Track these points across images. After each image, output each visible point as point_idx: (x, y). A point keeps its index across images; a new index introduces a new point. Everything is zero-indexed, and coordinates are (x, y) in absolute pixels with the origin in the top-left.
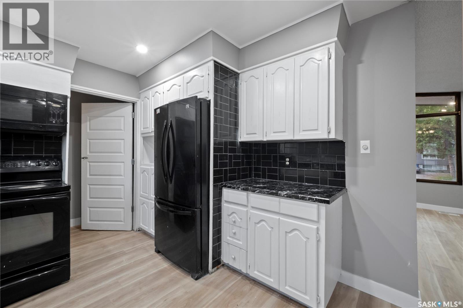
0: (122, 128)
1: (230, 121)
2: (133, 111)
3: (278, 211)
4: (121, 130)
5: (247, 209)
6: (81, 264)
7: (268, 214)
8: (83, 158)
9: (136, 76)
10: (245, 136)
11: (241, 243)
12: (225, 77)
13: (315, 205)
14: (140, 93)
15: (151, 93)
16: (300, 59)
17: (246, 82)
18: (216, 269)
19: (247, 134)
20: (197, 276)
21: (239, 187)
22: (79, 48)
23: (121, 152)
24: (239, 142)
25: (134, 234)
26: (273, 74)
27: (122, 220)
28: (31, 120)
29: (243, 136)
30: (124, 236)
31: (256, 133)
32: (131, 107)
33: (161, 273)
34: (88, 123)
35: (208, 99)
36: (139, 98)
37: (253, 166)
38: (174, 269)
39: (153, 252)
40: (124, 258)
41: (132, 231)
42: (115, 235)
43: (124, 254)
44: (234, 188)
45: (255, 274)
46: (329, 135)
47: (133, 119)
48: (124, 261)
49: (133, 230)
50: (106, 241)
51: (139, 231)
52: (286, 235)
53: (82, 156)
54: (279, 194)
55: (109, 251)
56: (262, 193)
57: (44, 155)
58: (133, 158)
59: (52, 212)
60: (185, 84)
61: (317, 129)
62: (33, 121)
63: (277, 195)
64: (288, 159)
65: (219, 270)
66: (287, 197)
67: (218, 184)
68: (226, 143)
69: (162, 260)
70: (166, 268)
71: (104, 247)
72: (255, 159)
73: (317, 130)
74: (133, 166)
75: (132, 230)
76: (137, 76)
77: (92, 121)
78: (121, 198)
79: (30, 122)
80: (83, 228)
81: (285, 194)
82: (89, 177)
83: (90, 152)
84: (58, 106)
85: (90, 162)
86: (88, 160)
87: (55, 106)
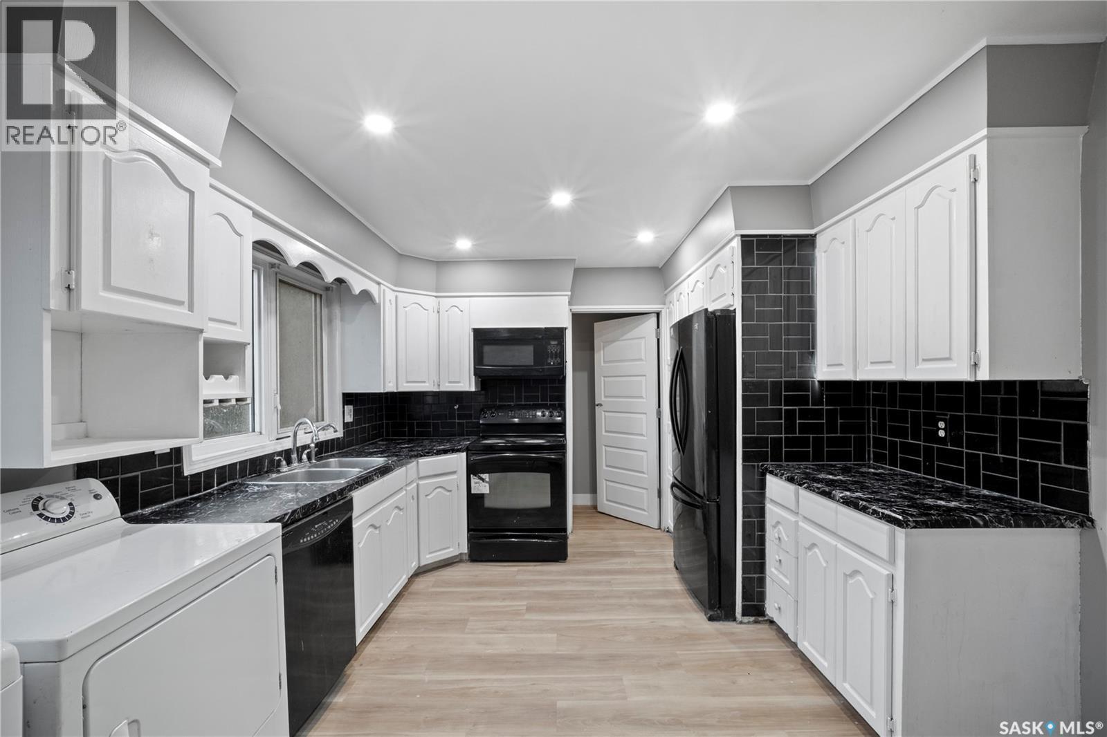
0: (643, 358)
1: (788, 341)
2: (658, 327)
3: (834, 531)
4: (641, 360)
5: (798, 519)
6: (582, 550)
7: (821, 533)
8: (597, 405)
9: (658, 267)
10: (825, 369)
11: (788, 582)
12: (772, 256)
13: (885, 527)
14: (666, 295)
15: (675, 294)
16: (915, 192)
17: (825, 252)
18: (751, 620)
19: (828, 365)
20: (711, 615)
21: (782, 475)
22: (575, 260)
23: (641, 397)
24: (819, 381)
25: (659, 534)
26: (868, 231)
27: (645, 508)
28: (532, 364)
29: (824, 370)
30: (645, 533)
31: (841, 365)
32: (654, 319)
33: (667, 594)
34: (602, 352)
35: (732, 309)
36: (664, 304)
37: (871, 435)
38: (687, 595)
39: (671, 565)
40: (629, 560)
41: (659, 531)
42: (636, 529)
43: (633, 555)
44: (776, 475)
45: (805, 646)
46: (978, 372)
47: (658, 340)
48: (629, 563)
49: (660, 529)
50: (618, 533)
51: (668, 531)
52: (846, 582)
53: (596, 403)
54: (832, 495)
55: (617, 546)
56: (811, 490)
57: (549, 403)
58: (659, 407)
59: (548, 473)
60: (708, 279)
61: (948, 356)
62: (535, 365)
63: (830, 498)
64: (941, 424)
65: (759, 626)
66: (843, 503)
67: (756, 464)
68: (776, 385)
69: (677, 579)
70: (676, 590)
71: (614, 539)
72: (874, 419)
73: (949, 359)
74: (659, 419)
75: (658, 529)
76: (660, 267)
77: (605, 349)
78: (643, 473)
79: (532, 366)
80: (599, 510)
81: (841, 498)
82: (604, 433)
83: (606, 397)
84: (556, 343)
85: (604, 411)
86: (603, 408)
87: (553, 343)
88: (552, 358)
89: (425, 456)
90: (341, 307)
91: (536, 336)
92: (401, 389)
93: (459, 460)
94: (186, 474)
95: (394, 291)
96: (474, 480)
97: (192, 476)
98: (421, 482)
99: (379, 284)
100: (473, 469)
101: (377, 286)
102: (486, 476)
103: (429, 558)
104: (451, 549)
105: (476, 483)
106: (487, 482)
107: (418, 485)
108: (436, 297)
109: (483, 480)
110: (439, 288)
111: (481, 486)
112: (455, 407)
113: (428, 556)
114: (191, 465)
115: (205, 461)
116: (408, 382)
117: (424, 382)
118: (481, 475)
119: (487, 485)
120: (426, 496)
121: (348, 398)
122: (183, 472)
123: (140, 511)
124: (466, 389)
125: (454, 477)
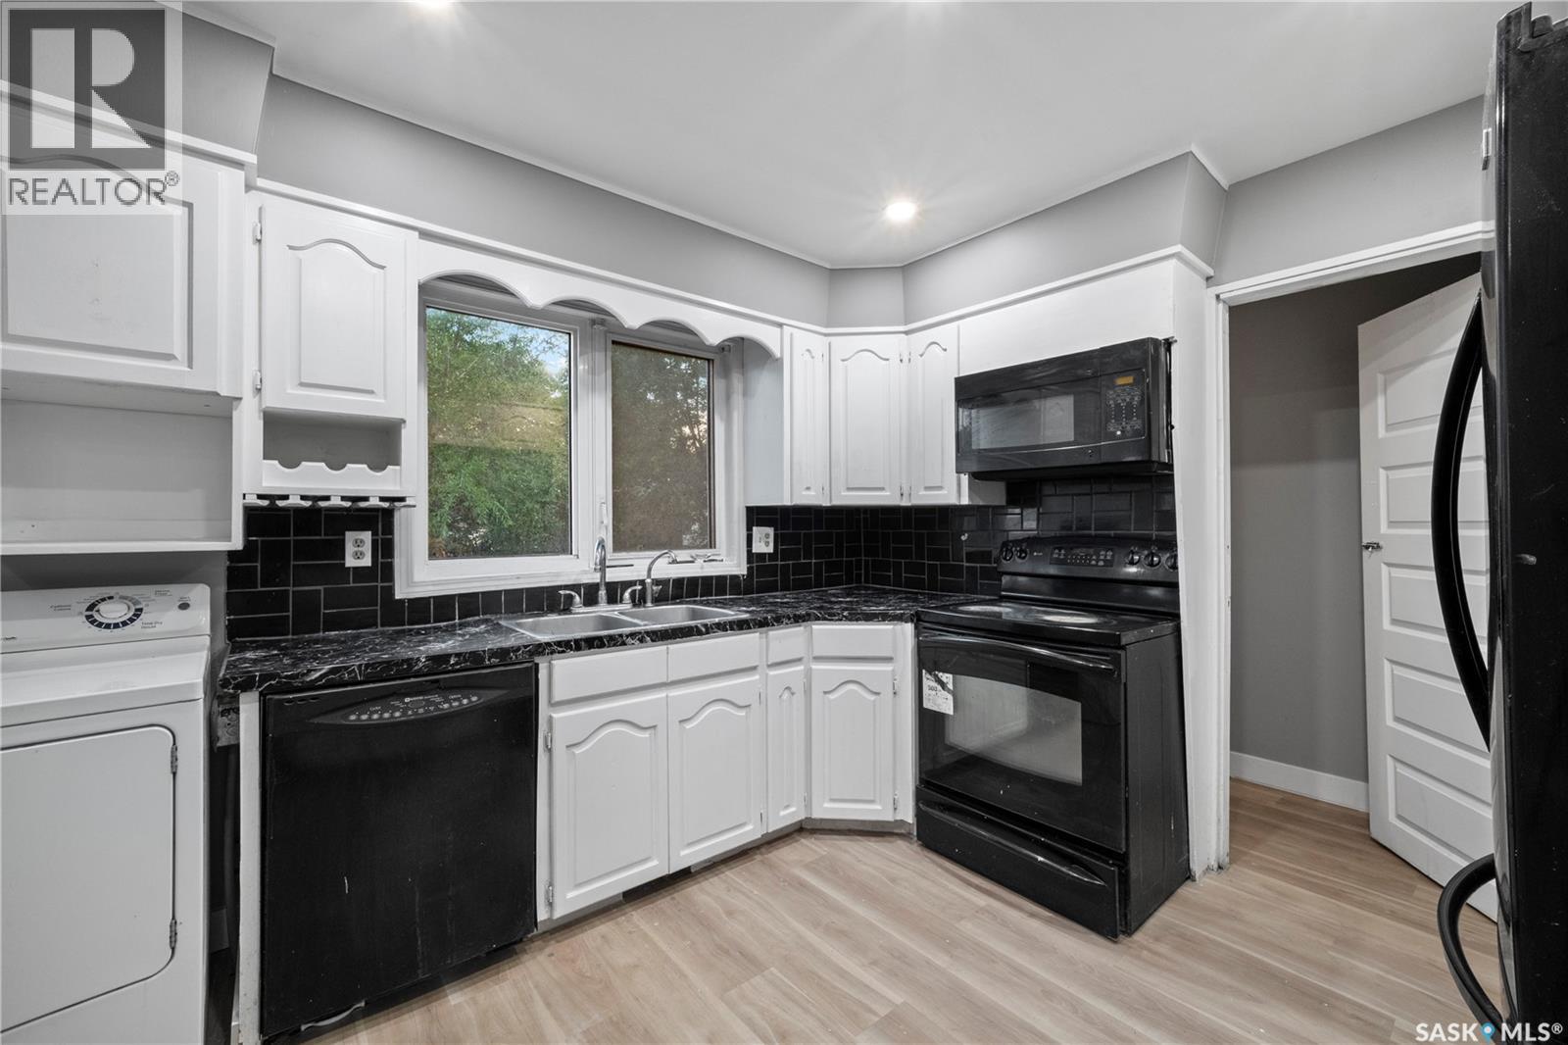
8: (1368, 548)
53: (1366, 541)
57: (1154, 533)
59: (1076, 700)
62: (1074, 441)
80: (1375, 835)
82: (1387, 625)
83: (1392, 524)
84: (1129, 380)
85: (1389, 565)
86: (1385, 554)
87: (1121, 381)
88: (1118, 419)
89: (825, 619)
90: (743, 374)
91: (1080, 372)
92: (837, 502)
93: (900, 638)
94: (398, 596)
95: (826, 335)
96: (928, 682)
97: (413, 602)
98: (816, 666)
99: (780, 325)
100: (929, 660)
101: (779, 329)
102: (947, 678)
103: (826, 809)
104: (879, 807)
105: (931, 689)
106: (949, 691)
107: (809, 673)
108: (906, 333)
109: (943, 685)
110: (910, 316)
111: (941, 701)
112: (963, 538)
113: (826, 805)
114: (408, 586)
115: (434, 583)
116: (849, 489)
117: (882, 489)
118: (940, 674)
119: (950, 697)
120: (825, 693)
121: (757, 516)
122: (394, 595)
123: (321, 634)
124: (952, 500)
125: (887, 667)
